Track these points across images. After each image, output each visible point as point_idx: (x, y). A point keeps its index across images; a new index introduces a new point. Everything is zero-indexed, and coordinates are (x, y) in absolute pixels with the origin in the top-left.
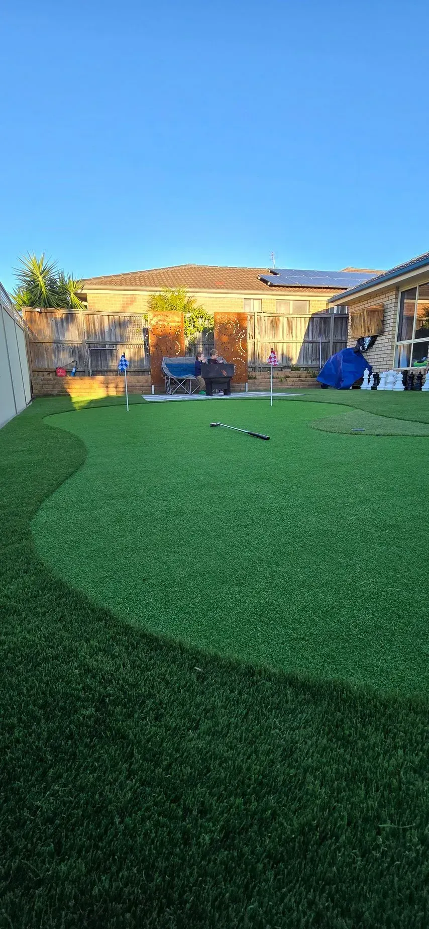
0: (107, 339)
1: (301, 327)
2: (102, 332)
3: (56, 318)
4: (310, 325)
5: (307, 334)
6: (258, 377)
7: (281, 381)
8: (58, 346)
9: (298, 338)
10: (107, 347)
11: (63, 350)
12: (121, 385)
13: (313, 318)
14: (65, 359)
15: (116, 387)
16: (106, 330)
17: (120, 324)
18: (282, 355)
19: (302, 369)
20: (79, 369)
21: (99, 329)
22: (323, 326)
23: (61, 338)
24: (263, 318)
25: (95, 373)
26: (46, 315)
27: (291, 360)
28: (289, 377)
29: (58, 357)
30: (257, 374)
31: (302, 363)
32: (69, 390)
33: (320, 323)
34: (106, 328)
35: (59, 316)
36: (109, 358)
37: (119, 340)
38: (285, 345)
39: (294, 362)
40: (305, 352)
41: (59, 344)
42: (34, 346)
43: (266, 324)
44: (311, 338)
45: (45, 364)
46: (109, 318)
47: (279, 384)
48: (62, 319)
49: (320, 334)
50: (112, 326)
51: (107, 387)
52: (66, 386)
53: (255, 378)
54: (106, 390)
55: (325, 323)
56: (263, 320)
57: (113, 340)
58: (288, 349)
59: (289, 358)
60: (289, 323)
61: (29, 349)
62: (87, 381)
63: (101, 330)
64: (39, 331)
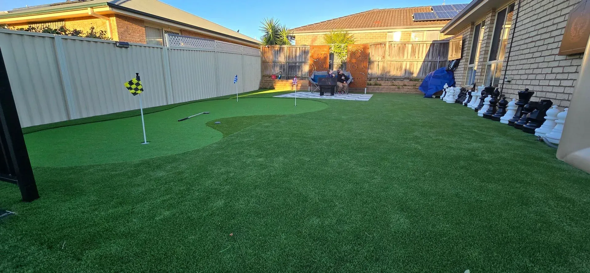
0: (298, 60)
1: (424, 51)
2: (296, 56)
3: (275, 50)
4: (431, 49)
5: (428, 55)
6: (382, 84)
7: (399, 88)
8: (274, 64)
9: (420, 58)
10: (297, 64)
11: (277, 67)
12: (300, 85)
13: (434, 44)
14: (277, 70)
15: (297, 86)
16: (297, 55)
17: (305, 52)
18: (406, 70)
19: (420, 80)
20: (282, 76)
21: (294, 55)
22: (442, 49)
23: (276, 60)
24: (393, 45)
25: (288, 78)
26: (271, 48)
27: (412, 74)
28: (406, 85)
29: (274, 70)
30: (382, 83)
31: (421, 76)
32: (275, 86)
33: (440, 47)
34: (298, 54)
35: (276, 49)
36: (297, 70)
37: (303, 60)
38: (408, 63)
39: (415, 75)
40: (425, 68)
41: (275, 63)
42: (264, 64)
43: (395, 50)
44: (430, 58)
45: (268, 73)
46: (300, 49)
47: (397, 89)
48: (278, 50)
49: (439, 55)
50: (301, 53)
51: (293, 86)
52: (274, 84)
53: (380, 85)
54: (292, 87)
55: (444, 47)
56: (393, 46)
57: (301, 61)
58: (411, 65)
59: (410, 72)
60: (413, 47)
61: (262, 65)
62: (284, 82)
63: (295, 55)
64: (267, 57)
